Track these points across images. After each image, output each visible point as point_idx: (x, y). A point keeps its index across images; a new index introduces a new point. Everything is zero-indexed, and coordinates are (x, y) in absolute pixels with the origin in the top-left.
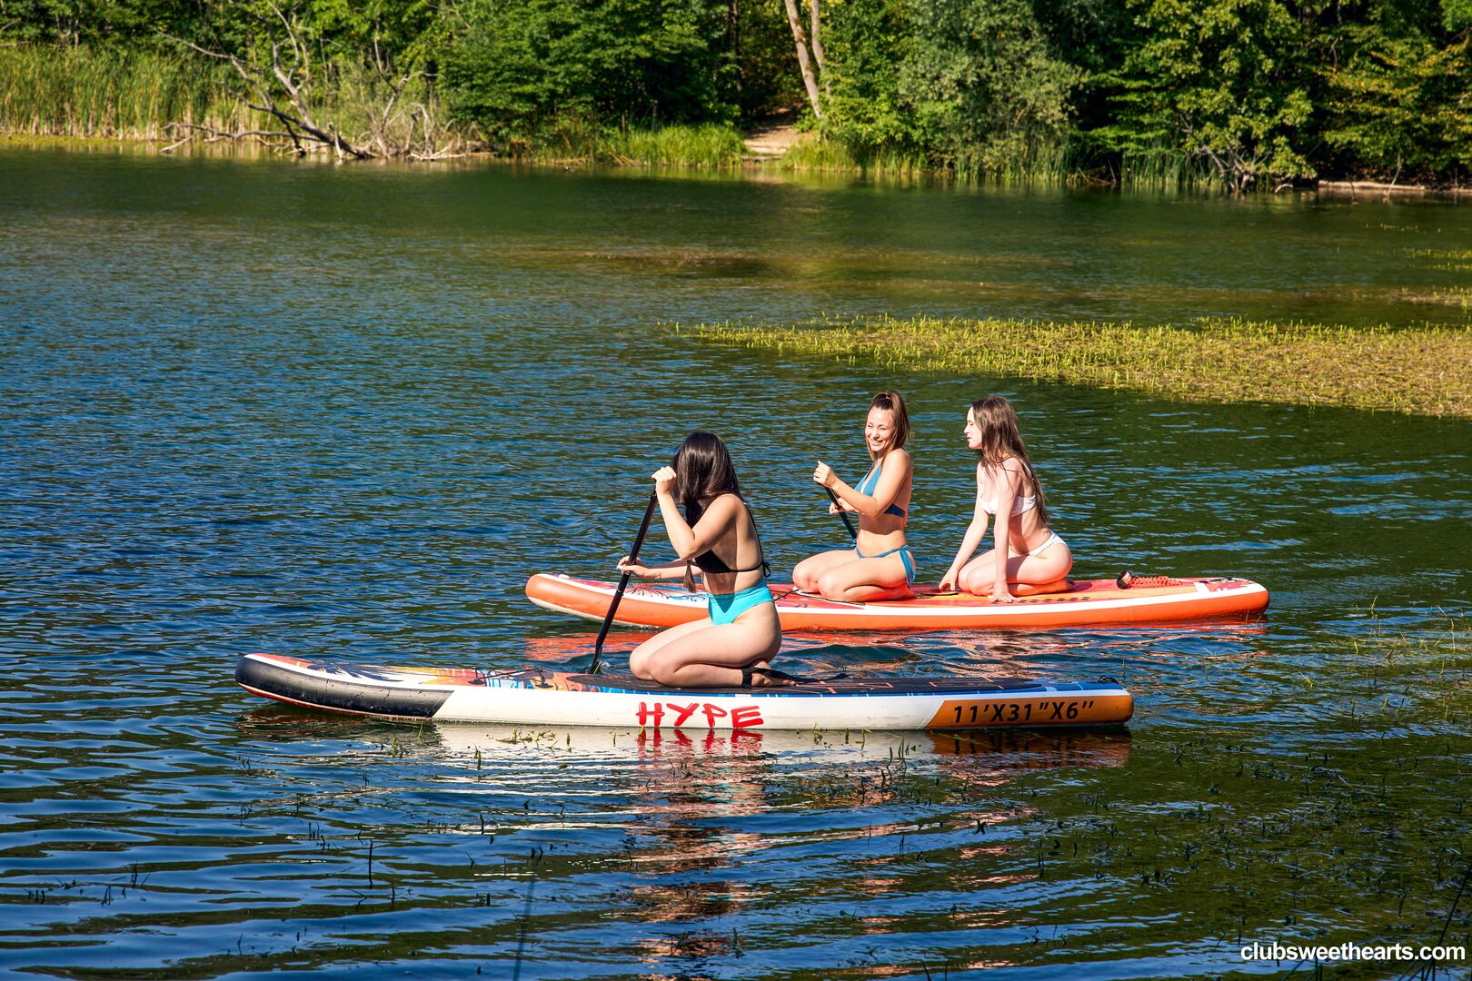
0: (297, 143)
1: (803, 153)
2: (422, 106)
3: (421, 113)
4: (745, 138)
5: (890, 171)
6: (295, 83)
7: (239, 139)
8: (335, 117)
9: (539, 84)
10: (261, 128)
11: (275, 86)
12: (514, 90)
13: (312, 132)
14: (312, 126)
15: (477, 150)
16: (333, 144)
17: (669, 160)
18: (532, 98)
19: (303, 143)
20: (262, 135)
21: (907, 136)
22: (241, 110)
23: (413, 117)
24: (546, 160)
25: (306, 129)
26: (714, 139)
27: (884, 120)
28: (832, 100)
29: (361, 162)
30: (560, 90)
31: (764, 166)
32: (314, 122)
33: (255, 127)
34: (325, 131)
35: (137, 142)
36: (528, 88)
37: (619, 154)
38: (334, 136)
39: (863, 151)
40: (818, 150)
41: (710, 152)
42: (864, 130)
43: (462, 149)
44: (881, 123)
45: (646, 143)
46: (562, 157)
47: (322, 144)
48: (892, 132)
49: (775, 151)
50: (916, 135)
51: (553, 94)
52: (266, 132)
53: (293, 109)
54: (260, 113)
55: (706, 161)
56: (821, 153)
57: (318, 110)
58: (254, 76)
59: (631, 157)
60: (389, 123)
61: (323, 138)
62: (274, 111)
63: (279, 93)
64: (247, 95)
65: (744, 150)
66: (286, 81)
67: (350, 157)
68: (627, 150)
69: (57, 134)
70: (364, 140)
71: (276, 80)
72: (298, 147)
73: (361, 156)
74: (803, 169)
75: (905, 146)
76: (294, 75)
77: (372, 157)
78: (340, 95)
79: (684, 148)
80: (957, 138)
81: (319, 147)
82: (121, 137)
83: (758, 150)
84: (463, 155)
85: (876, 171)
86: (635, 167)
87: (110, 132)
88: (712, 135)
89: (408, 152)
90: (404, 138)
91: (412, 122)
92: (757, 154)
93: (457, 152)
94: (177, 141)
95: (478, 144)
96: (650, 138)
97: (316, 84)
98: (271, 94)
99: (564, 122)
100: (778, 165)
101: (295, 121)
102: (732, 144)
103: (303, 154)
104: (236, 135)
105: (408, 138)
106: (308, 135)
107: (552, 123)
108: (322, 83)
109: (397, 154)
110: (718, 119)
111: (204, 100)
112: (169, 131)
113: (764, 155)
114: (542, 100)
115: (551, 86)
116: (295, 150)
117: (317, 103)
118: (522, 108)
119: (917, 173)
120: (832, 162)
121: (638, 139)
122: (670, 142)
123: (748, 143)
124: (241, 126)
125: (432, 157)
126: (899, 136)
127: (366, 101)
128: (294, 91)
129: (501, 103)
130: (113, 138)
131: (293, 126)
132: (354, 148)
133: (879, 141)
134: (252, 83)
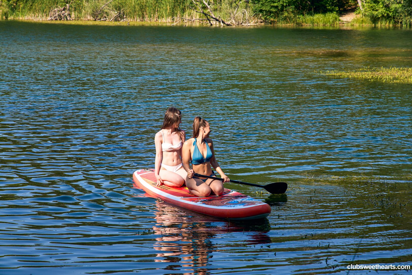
0: (210, 22)
1: (357, 21)
2: (245, 10)
3: (245, 12)
4: (340, 16)
5: (382, 25)
6: (209, 4)
7: (193, 21)
8: (221, 14)
9: (278, 3)
10: (200, 18)
11: (203, 6)
12: (271, 5)
13: (214, 18)
14: (214, 17)
15: (261, 22)
16: (220, 22)
17: (317, 23)
18: (276, 7)
19: (211, 22)
20: (200, 20)
21: (388, 14)
22: (194, 12)
23: (243, 14)
24: (281, 25)
25: (212, 17)
26: (331, 17)
27: (381, 10)
28: (365, 5)
29: (228, 26)
30: (285, 4)
31: (345, 25)
32: (215, 16)
33: (198, 17)
34: (218, 18)
35: (164, 23)
36: (276, 4)
37: (303, 22)
38: (220, 20)
39: (375, 19)
40: (361, 19)
41: (330, 21)
42: (375, 13)
43: (257, 22)
44: (380, 11)
45: (311, 19)
46: (287, 24)
47: (217, 22)
48: (383, 14)
49: (349, 20)
50: (391, 14)
51: (283, 5)
52: (201, 19)
53: (209, 12)
54: (199, 13)
55: (328, 24)
56: (362, 20)
57: (215, 12)
58: (198, 3)
59: (307, 23)
60: (236, 15)
61: (217, 20)
62: (203, 13)
63: (204, 8)
64: (196, 8)
65: (339, 20)
66: (207, 4)
67: (225, 25)
68: (305, 21)
69: (142, 21)
70: (229, 20)
71: (204, 4)
72: (210, 23)
73: (228, 25)
74: (357, 25)
75: (388, 17)
76: (209, 2)
77: (231, 25)
78: (222, 7)
79: (322, 20)
80: (403, 15)
81: (216, 23)
82: (160, 21)
83: (344, 20)
84: (257, 24)
85: (379, 25)
86: (307, 26)
87: (157, 20)
88: (330, 16)
89: (242, 24)
90: (240, 19)
91: (243, 15)
92: (343, 21)
93: (256, 23)
94: (176, 22)
95: (262, 21)
96: (312, 18)
97: (215, 5)
98: (202, 8)
99: (286, 14)
100: (349, 24)
101: (209, 15)
102: (336, 19)
103: (212, 25)
104: (192, 20)
105: (242, 19)
106: (213, 19)
107: (283, 14)
108: (216, 4)
109: (239, 24)
110: (331, 11)
111: (183, 10)
112: (173, 19)
113: (346, 21)
114: (279, 8)
115: (282, 3)
116: (209, 24)
117: (215, 10)
118: (273, 10)
119: (391, 25)
120: (366, 23)
121: (308, 18)
122: (318, 18)
123: (340, 18)
124: (194, 17)
125: (249, 25)
126: (386, 15)
127: (229, 9)
128: (209, 7)
129: (268, 8)
130: (158, 22)
131: (209, 17)
132: (226, 23)
133: (380, 16)
134: (197, 5)
